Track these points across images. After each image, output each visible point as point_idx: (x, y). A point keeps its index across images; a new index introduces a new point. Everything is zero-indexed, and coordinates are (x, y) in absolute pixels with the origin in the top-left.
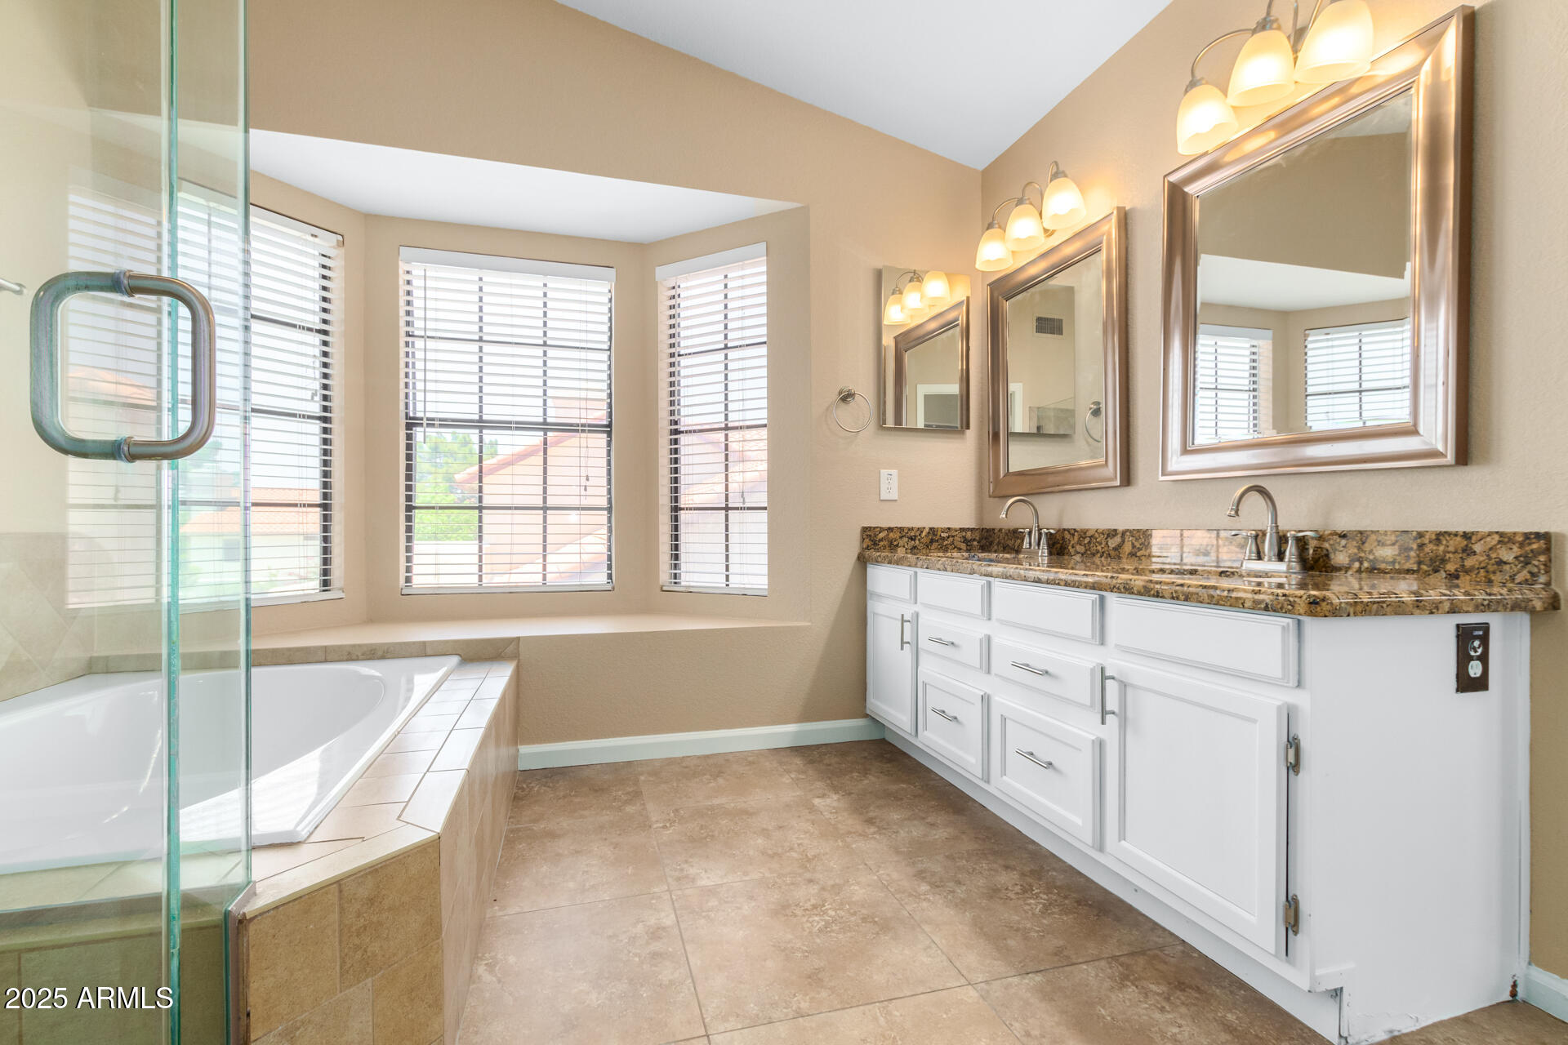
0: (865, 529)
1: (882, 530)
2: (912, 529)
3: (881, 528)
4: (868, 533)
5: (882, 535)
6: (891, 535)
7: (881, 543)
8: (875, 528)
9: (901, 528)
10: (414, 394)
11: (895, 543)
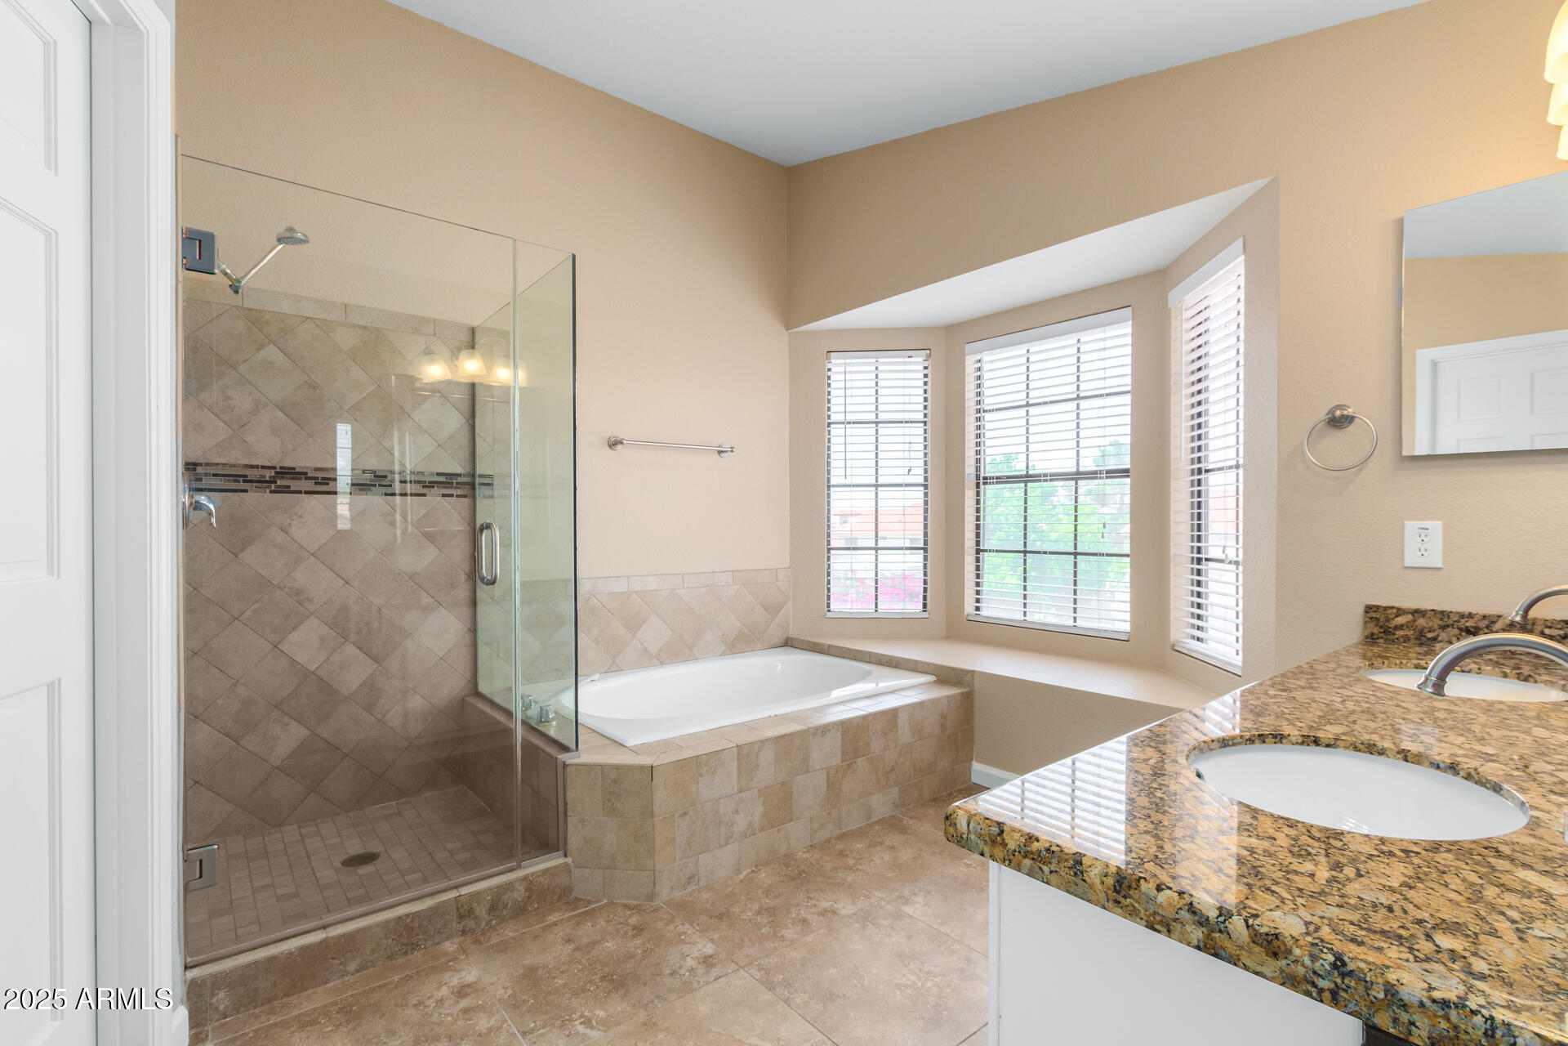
0: (1369, 609)
1: (1400, 612)
2: (1470, 616)
3: (1399, 609)
4: (1374, 615)
5: (1400, 620)
6: (1421, 622)
7: (1399, 633)
8: (1386, 608)
9: (1442, 612)
10: (984, 458)
11: (1430, 635)
